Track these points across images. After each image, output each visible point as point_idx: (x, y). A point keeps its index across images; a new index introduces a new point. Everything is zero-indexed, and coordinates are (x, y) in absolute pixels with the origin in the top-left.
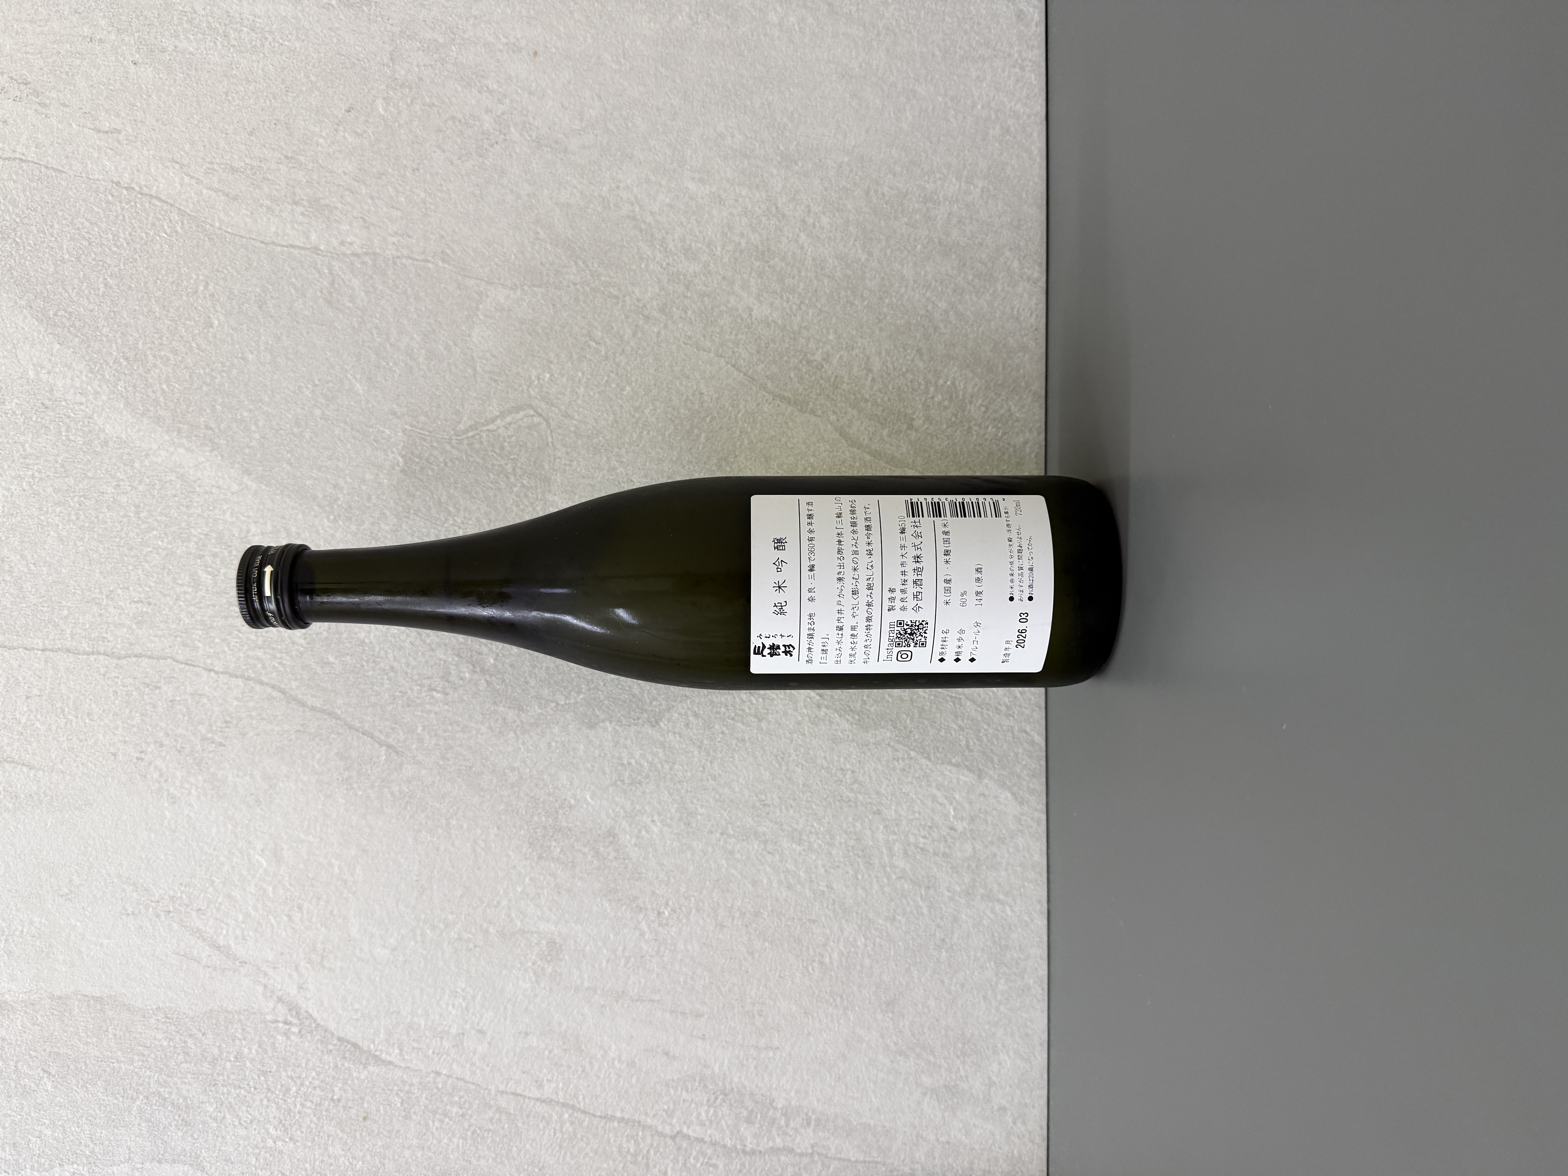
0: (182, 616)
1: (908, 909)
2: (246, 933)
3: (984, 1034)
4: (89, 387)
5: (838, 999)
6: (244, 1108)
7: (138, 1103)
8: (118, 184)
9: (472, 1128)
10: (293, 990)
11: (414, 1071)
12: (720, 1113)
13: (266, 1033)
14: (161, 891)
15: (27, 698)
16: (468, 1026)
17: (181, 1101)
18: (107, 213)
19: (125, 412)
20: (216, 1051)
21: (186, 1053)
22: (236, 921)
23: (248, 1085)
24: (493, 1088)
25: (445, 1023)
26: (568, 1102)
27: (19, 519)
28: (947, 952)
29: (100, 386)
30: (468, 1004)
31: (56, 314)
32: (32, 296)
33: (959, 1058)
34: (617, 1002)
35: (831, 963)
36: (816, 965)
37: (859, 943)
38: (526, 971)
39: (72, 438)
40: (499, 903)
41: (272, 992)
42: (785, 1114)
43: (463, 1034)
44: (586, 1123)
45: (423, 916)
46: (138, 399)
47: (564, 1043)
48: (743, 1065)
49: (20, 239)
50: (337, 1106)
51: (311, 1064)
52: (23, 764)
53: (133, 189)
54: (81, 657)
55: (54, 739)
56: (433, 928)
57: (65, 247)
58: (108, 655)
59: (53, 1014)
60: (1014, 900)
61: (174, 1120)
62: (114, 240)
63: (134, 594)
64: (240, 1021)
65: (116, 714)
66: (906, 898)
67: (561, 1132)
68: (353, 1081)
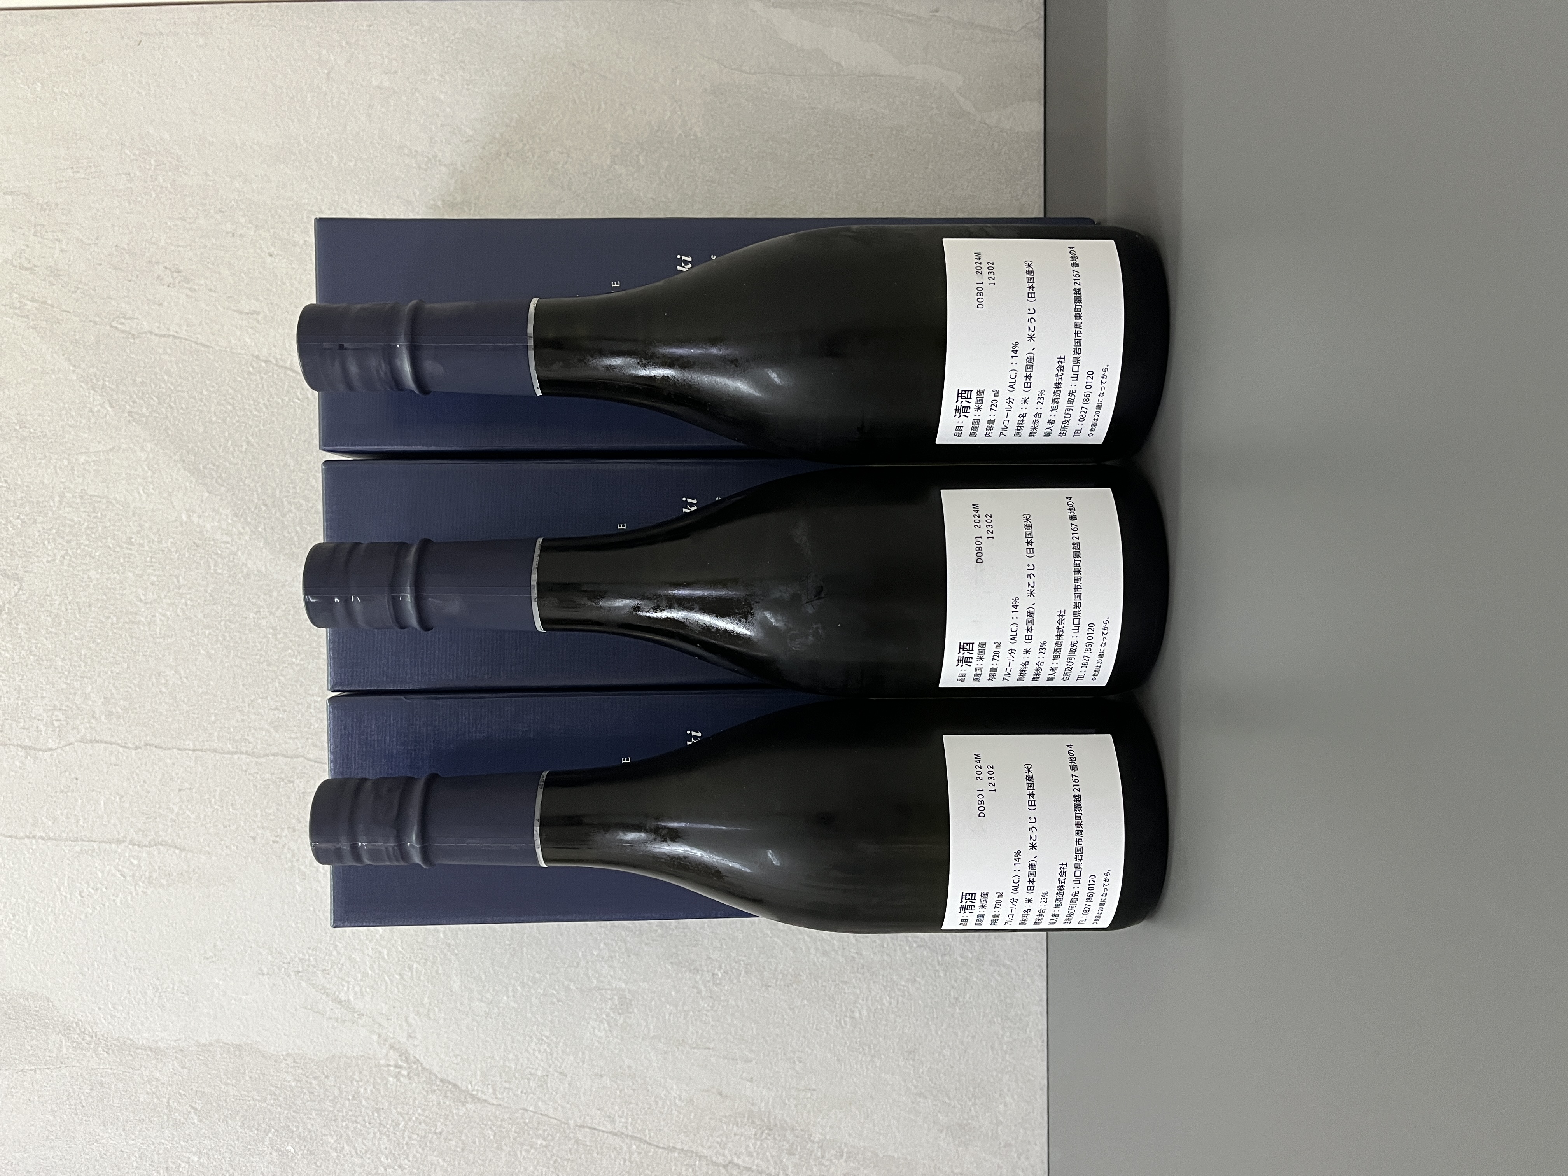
0: (312, 721)
1: (927, 972)
2: (364, 989)
3: (992, 1080)
4: (234, 529)
5: (867, 1048)
6: (360, 1140)
7: (270, 1135)
8: (258, 357)
9: (554, 1158)
10: (403, 1039)
11: (505, 1108)
12: (765, 1146)
13: (379, 1075)
14: (292, 954)
15: (180, 790)
16: (551, 1069)
17: (306, 1133)
18: (249, 382)
19: (264, 550)
20: (336, 1092)
21: (312, 1093)
22: (355, 980)
23: (364, 1120)
24: (572, 1122)
25: (532, 1066)
26: (636, 1135)
27: (173, 640)
28: (960, 1009)
29: (243, 528)
30: (551, 1050)
31: (205, 468)
32: (184, 452)
33: (970, 1100)
34: (678, 1049)
35: (861, 1018)
36: (847, 1020)
37: (885, 1001)
38: (601, 1022)
39: (220, 571)
40: (578, 964)
41: (386, 1040)
42: (821, 1147)
43: (547, 1076)
44: (651, 1154)
45: (514, 975)
46: (275, 539)
47: (633, 1084)
48: (785, 1104)
49: (175, 403)
50: (439, 1138)
51: (417, 1102)
52: (176, 847)
53: (271, 361)
54: (226, 756)
55: (202, 825)
56: (523, 984)
57: (213, 409)
58: (249, 755)
59: (199, 1059)
60: (1018, 965)
61: (301, 1149)
62: (254, 405)
63: (272, 703)
64: (357, 1065)
65: (255, 804)
66: (925, 963)
67: (630, 1161)
68: (453, 1116)
